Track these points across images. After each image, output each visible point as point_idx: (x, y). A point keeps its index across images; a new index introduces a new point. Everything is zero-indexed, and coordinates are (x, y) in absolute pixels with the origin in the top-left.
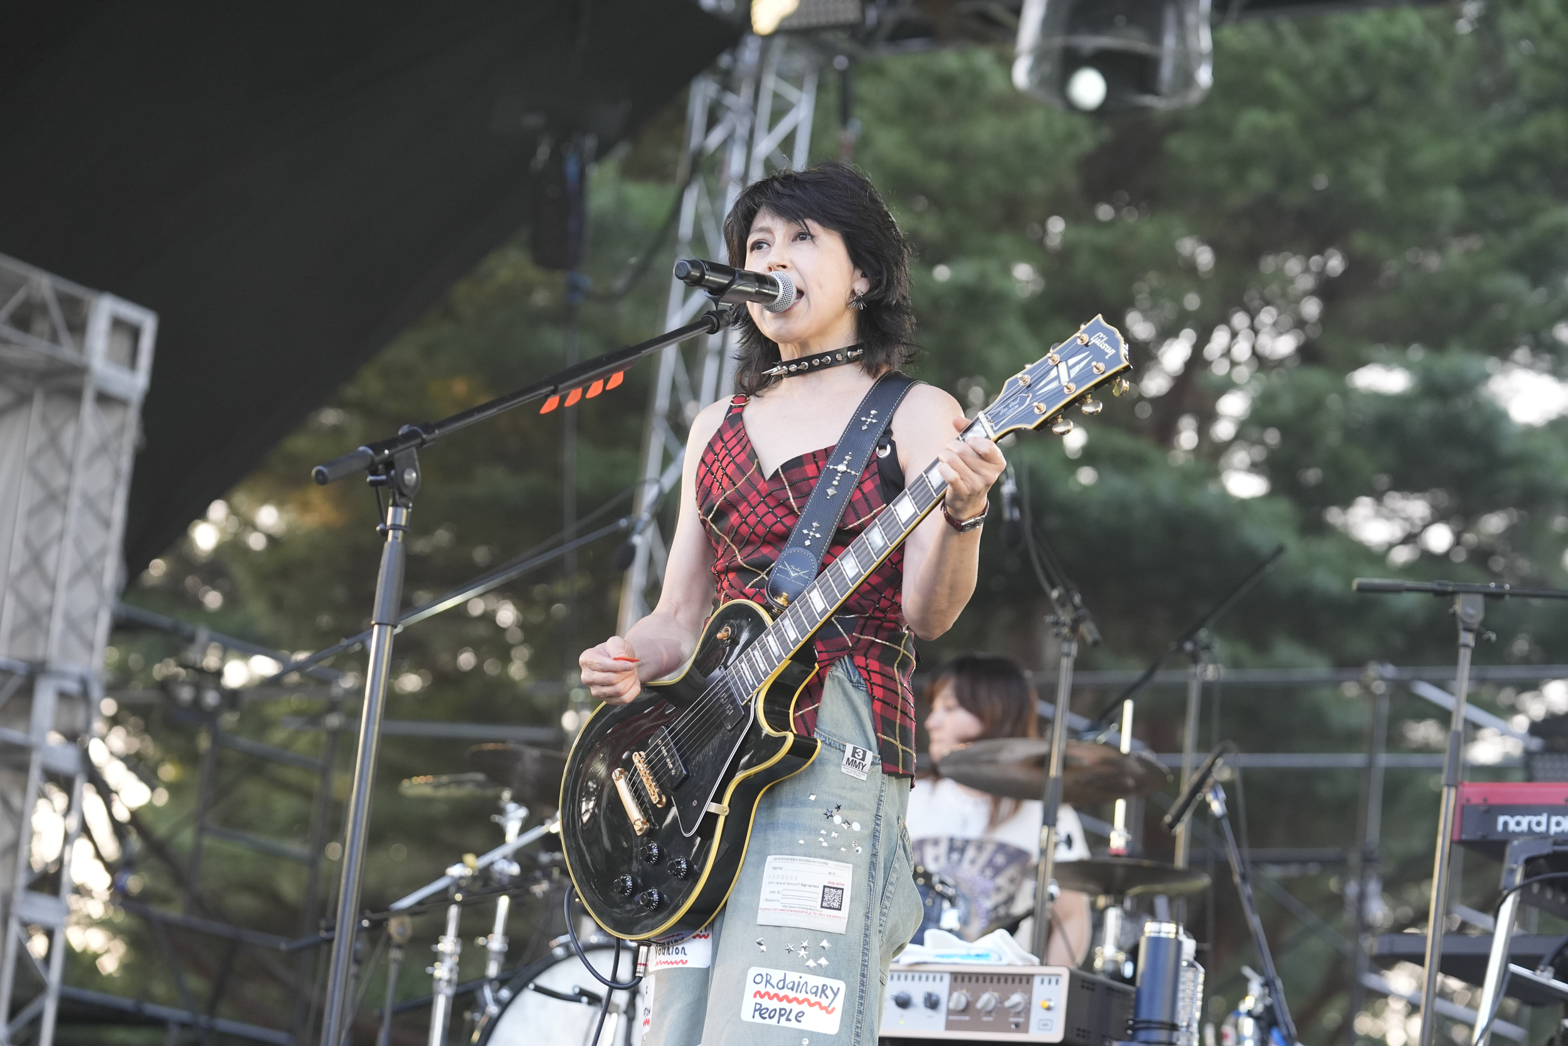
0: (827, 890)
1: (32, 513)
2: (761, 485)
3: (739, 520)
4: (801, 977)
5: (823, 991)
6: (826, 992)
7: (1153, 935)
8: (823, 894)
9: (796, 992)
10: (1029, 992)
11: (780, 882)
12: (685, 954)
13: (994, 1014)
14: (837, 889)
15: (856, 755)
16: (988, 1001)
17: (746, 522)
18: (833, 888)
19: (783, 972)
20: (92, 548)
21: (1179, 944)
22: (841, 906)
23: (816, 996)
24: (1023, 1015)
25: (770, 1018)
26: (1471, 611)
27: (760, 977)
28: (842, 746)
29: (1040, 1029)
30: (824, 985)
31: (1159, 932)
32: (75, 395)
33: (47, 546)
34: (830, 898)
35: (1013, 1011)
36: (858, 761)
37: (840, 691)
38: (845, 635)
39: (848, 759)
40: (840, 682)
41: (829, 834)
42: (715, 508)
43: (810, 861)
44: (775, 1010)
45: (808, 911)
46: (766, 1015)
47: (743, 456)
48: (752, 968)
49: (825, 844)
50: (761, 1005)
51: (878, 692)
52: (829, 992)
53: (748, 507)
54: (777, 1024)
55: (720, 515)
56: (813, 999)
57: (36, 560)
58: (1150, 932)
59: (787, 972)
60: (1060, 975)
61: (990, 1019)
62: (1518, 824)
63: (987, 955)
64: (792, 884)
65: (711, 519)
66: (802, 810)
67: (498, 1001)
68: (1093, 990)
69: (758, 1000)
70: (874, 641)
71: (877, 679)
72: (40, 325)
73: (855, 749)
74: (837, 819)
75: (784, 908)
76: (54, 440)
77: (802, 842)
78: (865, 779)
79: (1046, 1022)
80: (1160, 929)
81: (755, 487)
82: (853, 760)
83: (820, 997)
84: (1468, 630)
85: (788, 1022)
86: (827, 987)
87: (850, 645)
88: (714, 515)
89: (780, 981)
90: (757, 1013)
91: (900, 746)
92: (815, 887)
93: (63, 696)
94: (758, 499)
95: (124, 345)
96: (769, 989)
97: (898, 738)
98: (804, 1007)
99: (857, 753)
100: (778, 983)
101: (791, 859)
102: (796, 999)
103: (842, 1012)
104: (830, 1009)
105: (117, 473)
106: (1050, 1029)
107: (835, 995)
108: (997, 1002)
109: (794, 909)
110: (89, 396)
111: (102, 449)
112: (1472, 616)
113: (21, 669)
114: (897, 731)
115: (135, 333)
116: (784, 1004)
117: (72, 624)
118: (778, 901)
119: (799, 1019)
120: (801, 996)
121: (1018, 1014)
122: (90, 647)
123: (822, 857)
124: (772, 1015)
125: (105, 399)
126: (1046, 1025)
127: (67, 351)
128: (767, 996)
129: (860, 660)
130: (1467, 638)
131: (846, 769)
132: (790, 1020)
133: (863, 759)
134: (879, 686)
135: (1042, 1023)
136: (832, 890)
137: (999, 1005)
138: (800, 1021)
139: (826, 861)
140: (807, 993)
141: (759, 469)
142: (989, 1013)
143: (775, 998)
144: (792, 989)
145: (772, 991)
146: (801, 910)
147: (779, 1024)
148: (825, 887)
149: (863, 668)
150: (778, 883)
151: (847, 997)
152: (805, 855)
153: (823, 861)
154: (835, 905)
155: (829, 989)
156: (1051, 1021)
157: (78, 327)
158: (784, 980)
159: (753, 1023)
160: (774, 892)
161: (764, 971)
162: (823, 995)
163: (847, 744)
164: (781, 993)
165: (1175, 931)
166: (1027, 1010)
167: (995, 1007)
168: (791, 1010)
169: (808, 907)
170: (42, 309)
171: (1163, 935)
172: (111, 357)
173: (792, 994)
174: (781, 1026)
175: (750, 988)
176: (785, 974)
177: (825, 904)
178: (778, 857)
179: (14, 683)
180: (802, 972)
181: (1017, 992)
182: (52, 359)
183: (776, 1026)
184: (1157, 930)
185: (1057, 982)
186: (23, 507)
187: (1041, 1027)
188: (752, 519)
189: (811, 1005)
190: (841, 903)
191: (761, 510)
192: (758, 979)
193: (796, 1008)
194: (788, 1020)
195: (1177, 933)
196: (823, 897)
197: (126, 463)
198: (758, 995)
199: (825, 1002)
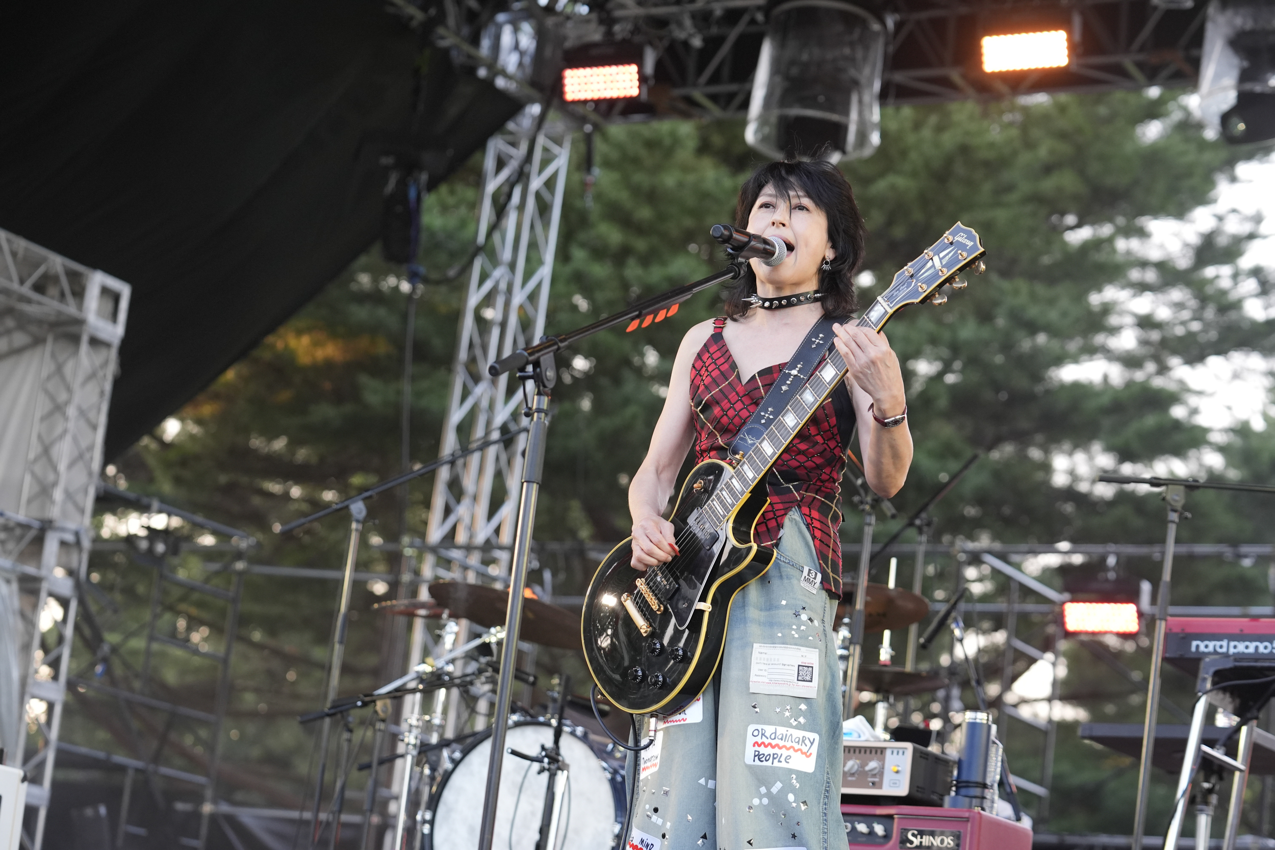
0: (800, 668)
1: (43, 419)
2: (738, 388)
3: (721, 413)
4: (787, 731)
5: (803, 741)
6: (805, 741)
7: (971, 721)
8: (798, 671)
9: (785, 741)
10: (882, 760)
11: (766, 663)
12: (685, 714)
13: (856, 776)
14: (808, 667)
15: (810, 575)
16: (853, 767)
17: (726, 415)
18: (806, 666)
19: (774, 727)
20: (84, 444)
21: (989, 727)
22: (812, 679)
23: (798, 744)
24: (878, 776)
25: (766, 761)
26: (1177, 498)
27: (757, 731)
28: (801, 567)
29: (890, 786)
30: (803, 737)
31: (975, 719)
32: (75, 339)
33: (53, 443)
34: (803, 673)
35: (870, 773)
36: (812, 579)
37: (797, 530)
38: (794, 492)
39: (805, 577)
40: (796, 523)
41: (798, 627)
42: (703, 402)
43: (787, 648)
44: (770, 755)
45: (788, 683)
46: (763, 759)
47: (726, 366)
48: (751, 725)
49: (796, 636)
50: (759, 752)
51: (818, 534)
52: (807, 742)
53: (728, 403)
54: (771, 765)
55: (706, 408)
56: (797, 747)
57: (46, 451)
58: (969, 719)
59: (777, 727)
60: (906, 748)
61: (854, 779)
62: (1206, 646)
63: (851, 734)
64: (775, 664)
65: (700, 410)
66: (777, 612)
67: (452, 760)
68: (927, 759)
69: (757, 748)
70: (815, 498)
71: (817, 524)
72: (53, 291)
73: (810, 570)
74: (804, 617)
75: (770, 682)
76: (59, 369)
77: (780, 635)
78: (815, 593)
79: (895, 781)
80: (976, 716)
81: (734, 389)
82: (808, 578)
83: (802, 745)
84: (1175, 511)
85: (780, 763)
86: (806, 738)
87: (799, 499)
88: (702, 407)
89: (772, 733)
90: (757, 758)
91: (831, 574)
92: (792, 666)
93: (63, 544)
94: (736, 398)
95: (109, 306)
96: (764, 739)
97: (830, 568)
98: (791, 752)
99: (811, 573)
100: (771, 736)
101: (774, 647)
102: (784, 746)
103: (817, 756)
104: (808, 754)
105: (102, 393)
106: (898, 787)
107: (812, 744)
108: (859, 767)
109: (778, 682)
110: (85, 339)
111: (92, 376)
112: (1176, 501)
113: (36, 524)
114: (830, 563)
115: (116, 298)
116: (776, 750)
117: (68, 495)
118: (765, 676)
119: (787, 760)
120: (788, 744)
121: (874, 776)
122: (82, 511)
123: (796, 645)
124: (767, 759)
125: (95, 342)
126: (896, 783)
127: (71, 309)
128: (763, 745)
129: (806, 510)
130: (1174, 516)
131: (804, 584)
132: (781, 762)
133: (815, 578)
134: (819, 529)
135: (892, 782)
136: (804, 668)
137: (861, 769)
138: (788, 763)
139: (799, 647)
140: (792, 742)
141: (738, 377)
142: (853, 775)
143: (769, 746)
144: (782, 739)
145: (767, 742)
146: (783, 682)
147: (774, 765)
148: (799, 666)
149: (808, 516)
150: (764, 664)
151: (820, 746)
152: (783, 644)
153: (797, 647)
154: (807, 678)
155: (807, 739)
156: (899, 780)
157: (79, 293)
158: (775, 733)
159: (754, 765)
160: (762, 670)
161: (759, 727)
162: (803, 744)
163: (805, 567)
164: (774, 743)
165: (986, 718)
166: (881, 773)
167: (857, 770)
168: (781, 755)
169: (788, 680)
170: (55, 279)
171: (978, 721)
172: (100, 313)
173: (781, 743)
174: (774, 767)
175: (750, 740)
176: (776, 729)
177: (800, 678)
178: (763, 645)
179: (32, 534)
180: (788, 727)
181: (873, 760)
182: (59, 313)
183: (771, 767)
184: (974, 717)
185: (903, 753)
186: (38, 415)
187: (892, 785)
188: (731, 413)
189: (796, 751)
190: (812, 677)
191: (739, 406)
192: (756, 733)
193: (785, 752)
194: (779, 761)
195: (988, 720)
196: (798, 673)
197: (108, 387)
198: (756, 745)
199: (805, 749)
